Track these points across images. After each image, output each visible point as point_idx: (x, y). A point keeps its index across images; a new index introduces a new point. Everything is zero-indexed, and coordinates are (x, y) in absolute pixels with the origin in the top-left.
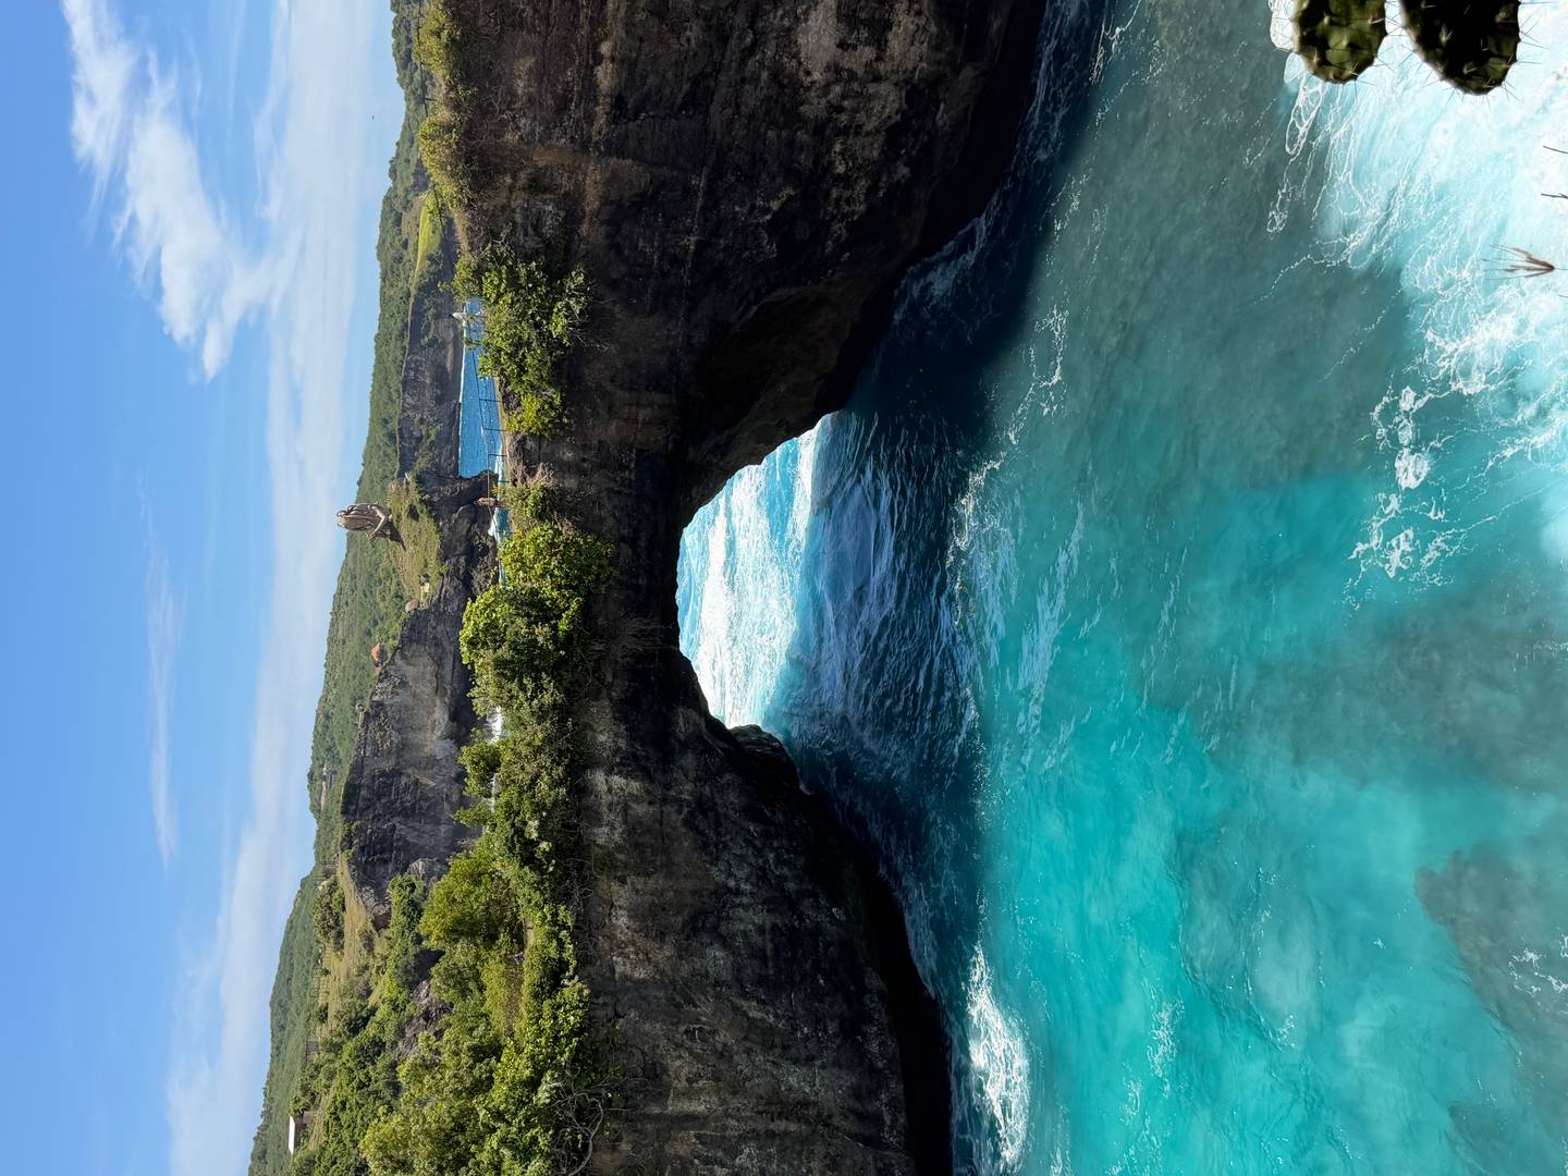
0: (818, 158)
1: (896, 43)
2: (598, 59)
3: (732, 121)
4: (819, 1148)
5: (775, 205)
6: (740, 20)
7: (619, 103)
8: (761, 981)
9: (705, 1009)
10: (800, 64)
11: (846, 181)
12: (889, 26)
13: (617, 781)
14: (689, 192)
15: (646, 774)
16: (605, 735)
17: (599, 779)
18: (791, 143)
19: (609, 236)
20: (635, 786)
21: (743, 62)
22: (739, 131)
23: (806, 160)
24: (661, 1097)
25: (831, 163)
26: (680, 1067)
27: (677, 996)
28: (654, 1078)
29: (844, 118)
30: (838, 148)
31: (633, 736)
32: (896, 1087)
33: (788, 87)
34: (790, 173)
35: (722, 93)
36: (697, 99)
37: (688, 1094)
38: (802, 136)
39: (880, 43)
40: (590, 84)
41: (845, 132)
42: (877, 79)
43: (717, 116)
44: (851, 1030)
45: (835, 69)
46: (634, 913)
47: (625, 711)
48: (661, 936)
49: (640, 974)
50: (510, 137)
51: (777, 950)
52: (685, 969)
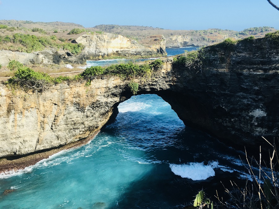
0: (234, 115)
1: (259, 129)
2: (249, 69)
3: (240, 97)
5: (224, 107)
6: (260, 97)
7: (241, 74)
8: (67, 118)
9: (61, 108)
10: (253, 110)
11: (230, 121)
12: (262, 127)
13: (105, 86)
14: (224, 90)
15: (106, 92)
16: (114, 82)
18: (236, 110)
19: (214, 74)
21: (251, 98)
22: (238, 99)
23: (234, 113)
25: (233, 118)
27: (63, 102)
28: (47, 99)
29: (242, 120)
30: (236, 119)
31: (114, 87)
32: (48, 147)
33: (248, 108)
34: (230, 110)
36: (243, 90)
38: (238, 112)
39: (258, 126)
40: (244, 68)
41: (240, 120)
42: (251, 126)
43: (240, 94)
45: (252, 117)
46: (78, 92)
47: (118, 86)
50: (232, 53)
51: (73, 121)
52: (68, 103)
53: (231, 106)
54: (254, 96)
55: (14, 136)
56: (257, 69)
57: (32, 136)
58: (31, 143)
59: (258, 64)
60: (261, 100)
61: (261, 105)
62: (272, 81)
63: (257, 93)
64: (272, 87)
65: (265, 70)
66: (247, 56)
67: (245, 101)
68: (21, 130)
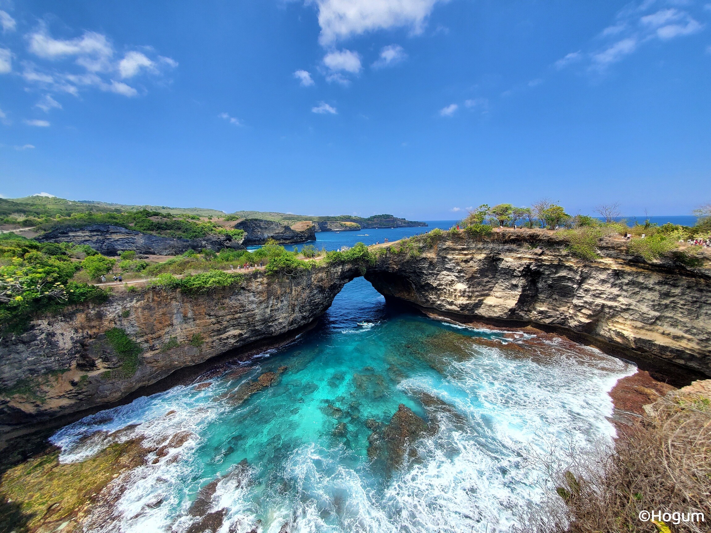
0: (440, 289)
1: (462, 298)
2: (453, 254)
4: (287, 315)
5: (431, 283)
6: (462, 274)
7: (446, 258)
8: (311, 300)
9: (308, 291)
10: (456, 284)
12: (464, 296)
13: (340, 270)
14: (432, 270)
15: (341, 275)
16: (347, 267)
17: (341, 267)
18: (442, 285)
19: (424, 258)
20: (339, 273)
21: (454, 275)
22: (443, 276)
23: (440, 287)
24: (295, 286)
25: (439, 291)
26: (299, 288)
27: (309, 286)
28: (298, 284)
31: (347, 271)
32: (296, 327)
33: (452, 283)
34: (438, 284)
35: (448, 273)
36: (447, 269)
37: (295, 291)
38: (444, 287)
39: (461, 296)
40: (448, 253)
42: (455, 296)
43: (445, 272)
44: (304, 318)
45: (455, 290)
46: (321, 277)
47: (350, 270)
48: (318, 282)
49: (312, 279)
50: (439, 242)
51: (315, 302)
52: (313, 286)
53: (438, 282)
54: (457, 274)
55: (271, 319)
56: (459, 254)
57: (285, 318)
58: (284, 325)
59: (460, 250)
60: (463, 276)
61: (462, 280)
62: (471, 262)
63: (460, 272)
64: (471, 267)
65: (466, 255)
66: (451, 244)
67: (450, 278)
68: (276, 313)
